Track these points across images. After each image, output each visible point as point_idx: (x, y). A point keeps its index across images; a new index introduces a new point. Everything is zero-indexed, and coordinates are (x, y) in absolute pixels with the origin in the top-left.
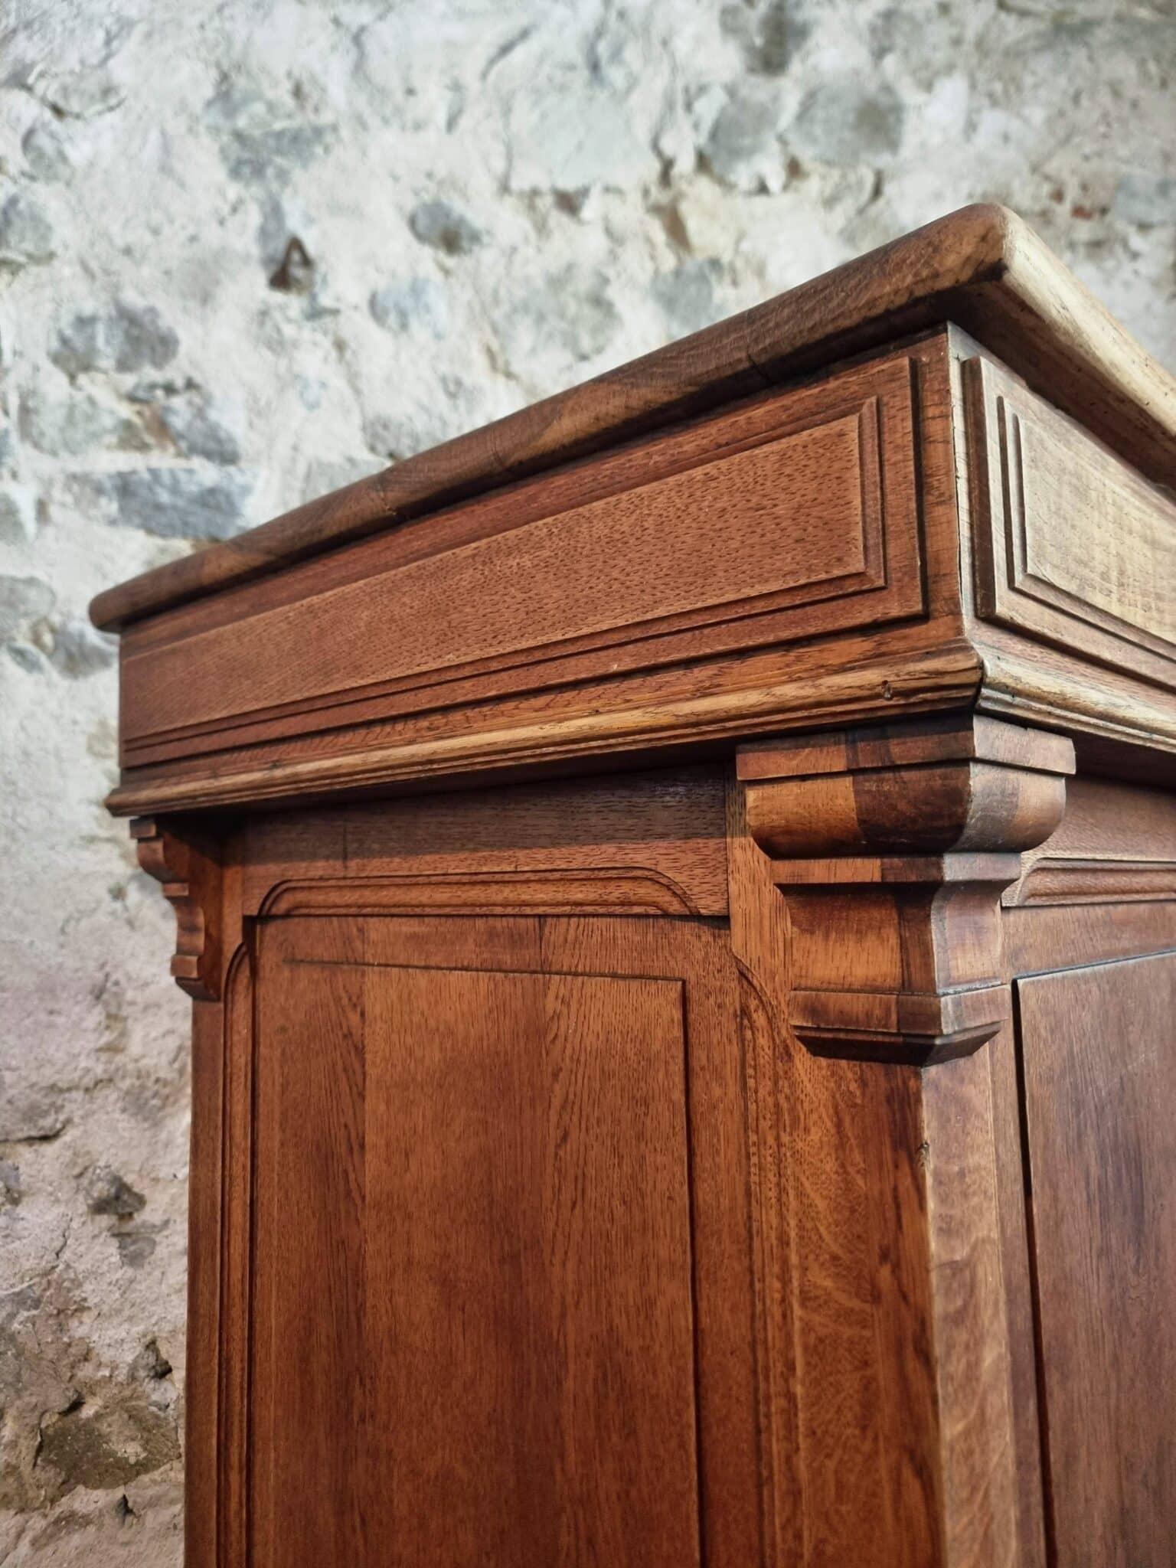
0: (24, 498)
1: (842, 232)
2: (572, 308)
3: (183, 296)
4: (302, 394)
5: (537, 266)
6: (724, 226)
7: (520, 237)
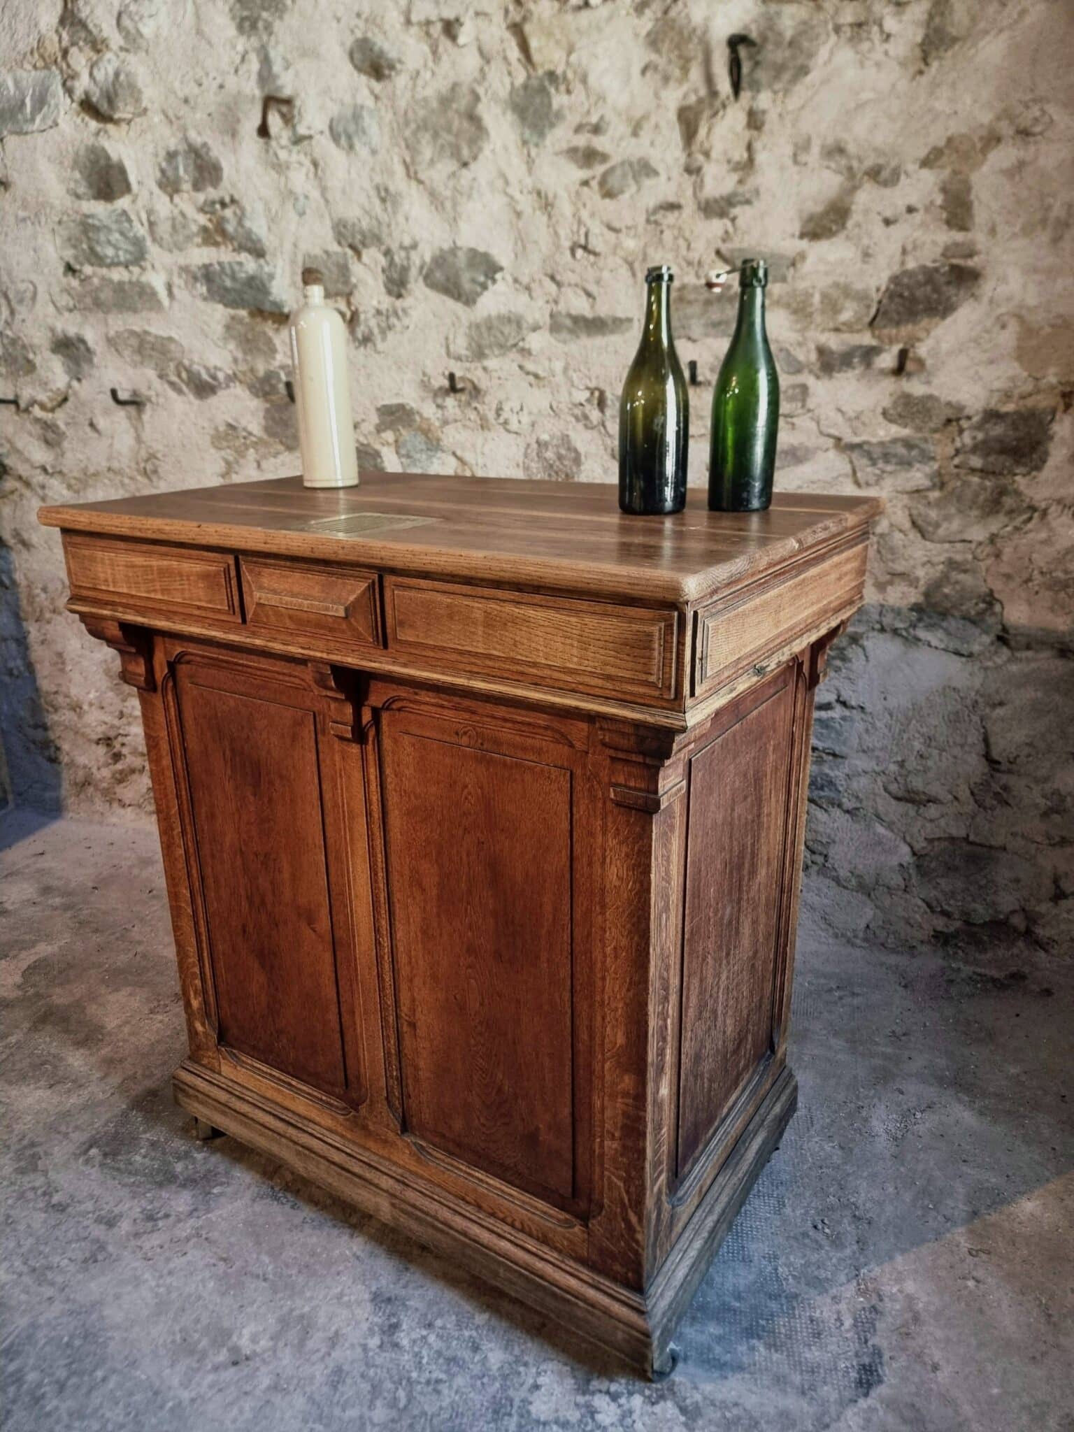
0: (157, 281)
1: (648, 35)
2: (456, 124)
3: (221, 133)
4: (295, 205)
5: (432, 87)
6: (558, 42)
7: (422, 62)
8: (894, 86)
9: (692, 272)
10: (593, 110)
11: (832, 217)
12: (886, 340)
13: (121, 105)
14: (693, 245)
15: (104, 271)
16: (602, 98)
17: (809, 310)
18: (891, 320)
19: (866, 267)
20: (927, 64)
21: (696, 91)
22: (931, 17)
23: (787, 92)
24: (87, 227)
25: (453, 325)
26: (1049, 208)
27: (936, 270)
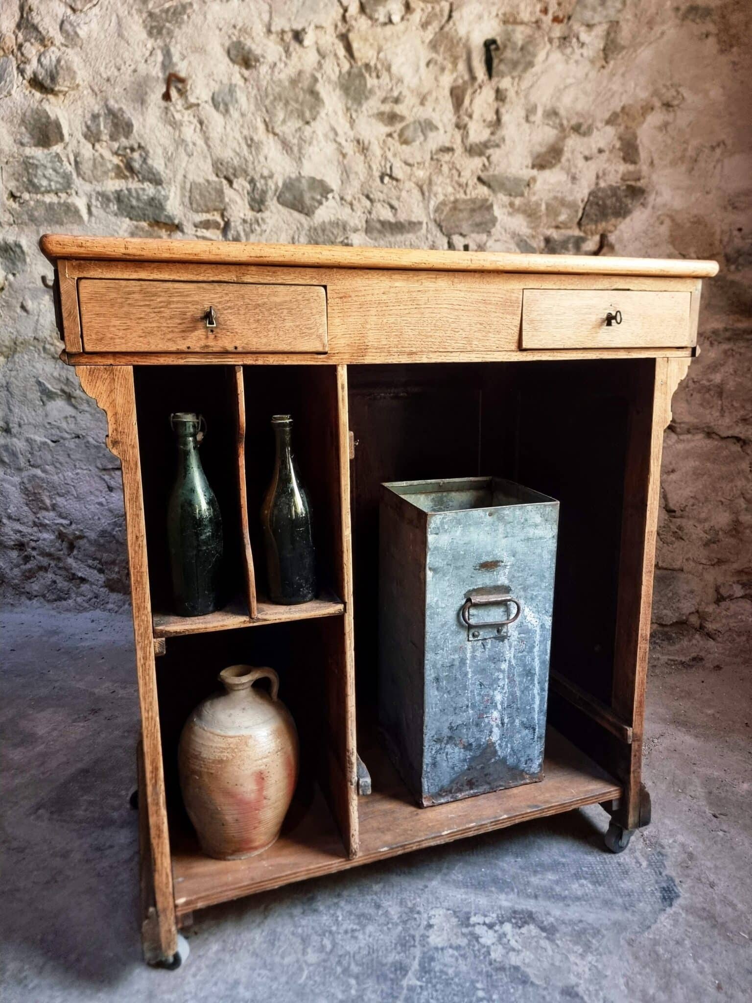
0: (81, 203)
1: (431, 42)
2: (301, 96)
3: (133, 101)
4: (185, 150)
5: (285, 74)
6: (371, 45)
7: (278, 57)
8: (587, 75)
9: (462, 191)
10: (394, 88)
11: (552, 155)
12: (589, 233)
13: (60, 81)
14: (462, 174)
15: (39, 197)
16: (400, 81)
17: (539, 214)
18: (592, 220)
19: (574, 186)
20: (607, 62)
21: (462, 77)
22: (608, 34)
23: (520, 77)
24: (28, 165)
25: (298, 229)
26: (685, 150)
27: (619, 188)
